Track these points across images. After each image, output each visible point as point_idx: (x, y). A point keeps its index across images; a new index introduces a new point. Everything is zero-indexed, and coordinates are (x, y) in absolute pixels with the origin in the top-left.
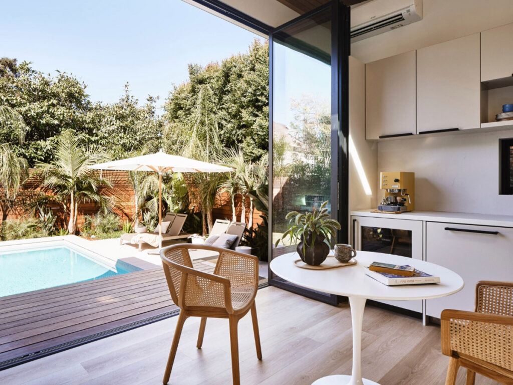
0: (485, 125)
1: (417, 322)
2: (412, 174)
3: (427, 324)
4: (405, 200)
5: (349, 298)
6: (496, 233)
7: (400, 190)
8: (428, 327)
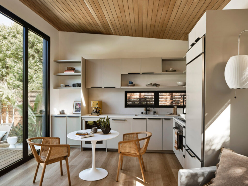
0: (122, 87)
1: (104, 152)
2: (101, 101)
3: (107, 151)
4: (99, 110)
5: (91, 142)
6: (125, 120)
7: (98, 107)
8: (107, 152)
